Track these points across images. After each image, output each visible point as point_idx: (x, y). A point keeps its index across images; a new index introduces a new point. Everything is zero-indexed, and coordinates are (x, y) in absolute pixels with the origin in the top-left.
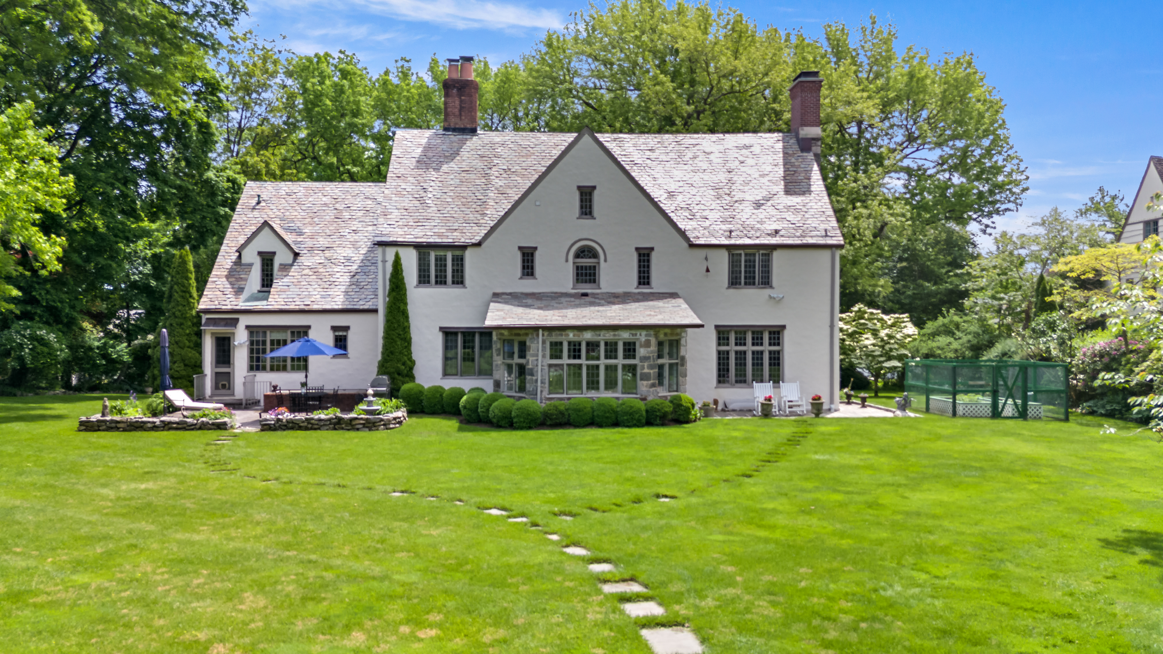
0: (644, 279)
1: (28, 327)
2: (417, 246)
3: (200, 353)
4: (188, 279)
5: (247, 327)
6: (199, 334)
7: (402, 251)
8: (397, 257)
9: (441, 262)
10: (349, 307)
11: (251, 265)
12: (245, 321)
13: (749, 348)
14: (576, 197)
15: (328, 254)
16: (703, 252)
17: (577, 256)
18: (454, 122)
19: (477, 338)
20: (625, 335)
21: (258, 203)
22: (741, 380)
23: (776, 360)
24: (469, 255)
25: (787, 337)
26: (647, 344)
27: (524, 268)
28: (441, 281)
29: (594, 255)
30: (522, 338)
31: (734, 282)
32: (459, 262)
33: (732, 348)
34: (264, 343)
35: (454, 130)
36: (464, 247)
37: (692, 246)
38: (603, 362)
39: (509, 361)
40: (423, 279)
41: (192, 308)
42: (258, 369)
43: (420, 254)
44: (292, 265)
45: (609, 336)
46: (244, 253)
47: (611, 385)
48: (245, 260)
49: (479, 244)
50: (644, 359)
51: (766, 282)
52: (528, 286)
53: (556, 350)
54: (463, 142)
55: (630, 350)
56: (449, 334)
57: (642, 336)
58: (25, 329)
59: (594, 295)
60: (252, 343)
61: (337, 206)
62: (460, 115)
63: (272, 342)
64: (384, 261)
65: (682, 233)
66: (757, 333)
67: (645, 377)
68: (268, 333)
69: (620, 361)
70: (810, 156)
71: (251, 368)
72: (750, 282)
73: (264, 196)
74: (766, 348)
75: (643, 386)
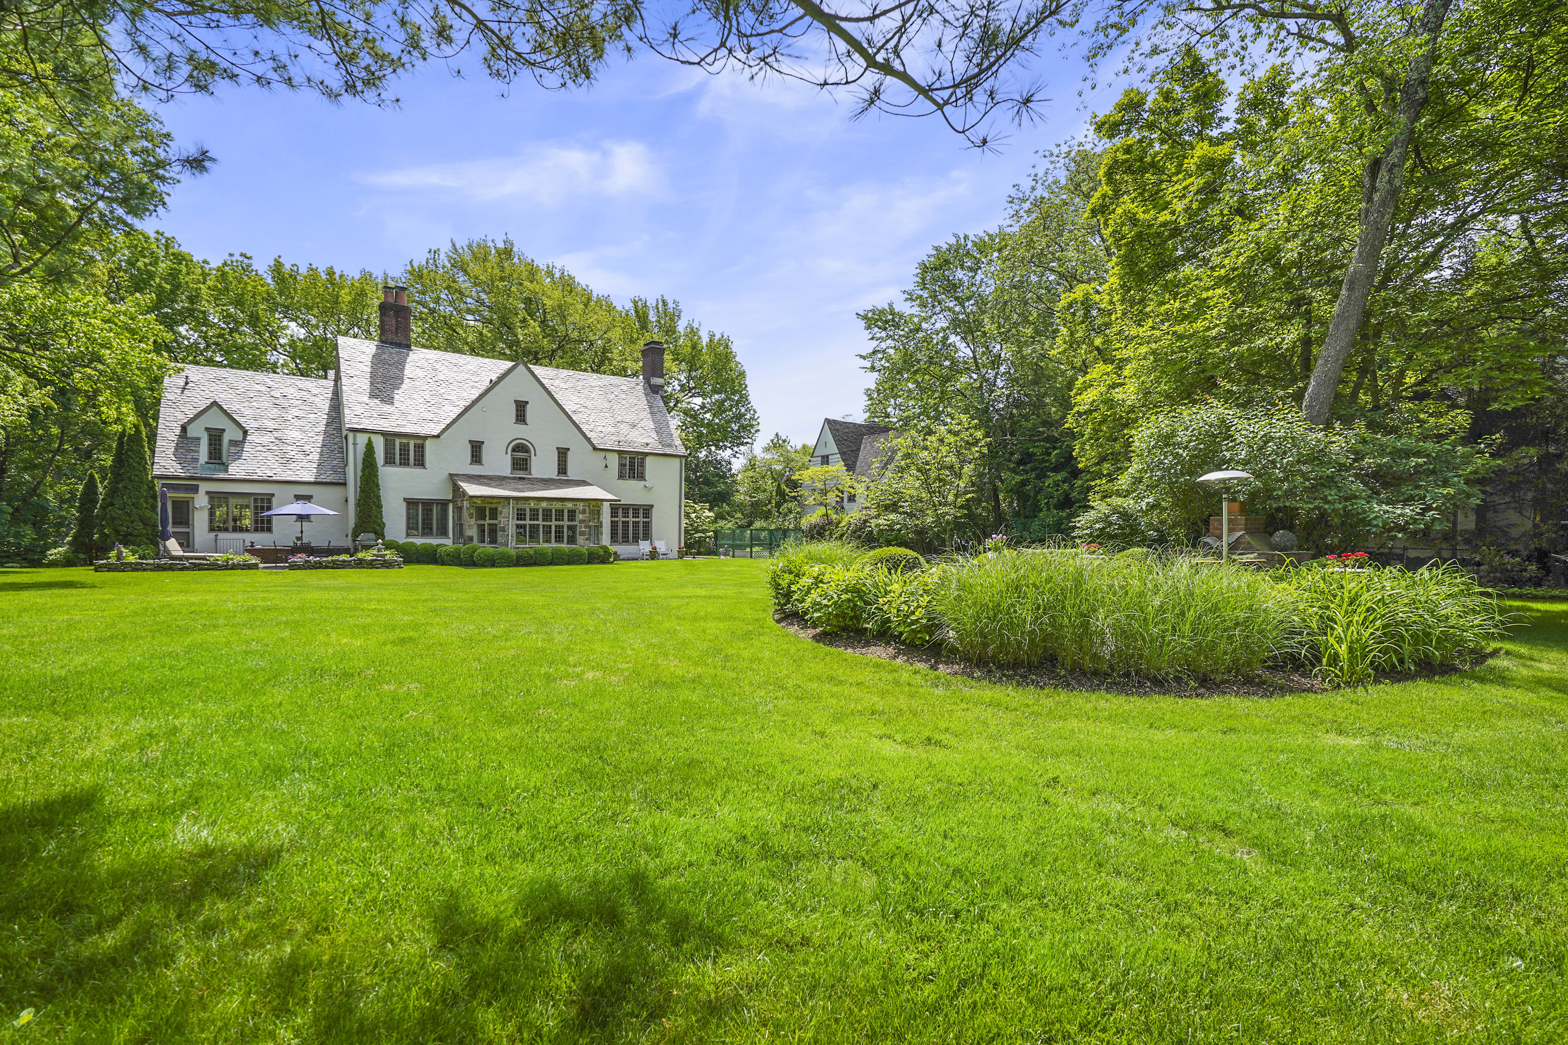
0: (562, 469)
2: (384, 434)
5: (208, 493)
7: (374, 438)
8: (369, 441)
9: (404, 449)
10: (312, 480)
11: (198, 439)
12: (204, 487)
13: (631, 519)
14: (513, 408)
15: (276, 434)
16: (603, 454)
17: (514, 450)
18: (390, 337)
19: (435, 508)
20: (570, 505)
21: (187, 383)
22: (626, 540)
23: (647, 526)
24: (428, 443)
25: (655, 513)
26: (584, 512)
27: (472, 456)
28: (404, 462)
29: (527, 451)
30: (493, 506)
31: (621, 476)
32: (420, 449)
33: (621, 519)
34: (226, 507)
35: (392, 344)
36: (425, 438)
37: (595, 449)
38: (553, 523)
39: (482, 522)
40: (389, 460)
41: (147, 475)
42: (219, 530)
43: (386, 440)
44: (243, 442)
45: (558, 505)
46: (189, 430)
47: (559, 539)
48: (191, 434)
49: (438, 436)
50: (582, 521)
51: (641, 477)
52: (476, 470)
53: (521, 516)
54: (404, 356)
55: (572, 514)
56: (411, 503)
57: (581, 506)
59: (529, 479)
60: (213, 507)
61: (273, 393)
62: (397, 332)
63: (233, 507)
64: (355, 444)
65: (588, 440)
66: (636, 509)
67: (582, 533)
68: (230, 499)
69: (566, 523)
70: (659, 397)
71: (210, 529)
72: (632, 476)
73: (191, 378)
74: (641, 519)
75: (581, 540)
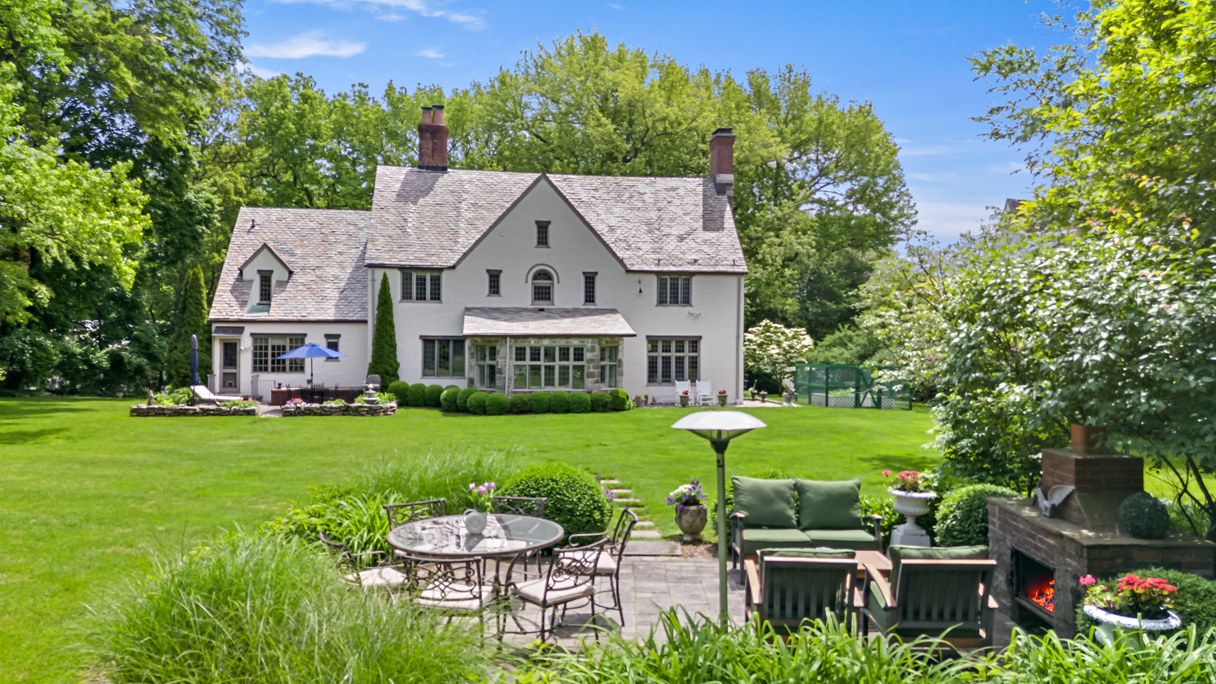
0: (590, 298)
1: (28, 334)
2: (401, 268)
3: (211, 356)
4: (200, 293)
5: (252, 335)
6: (210, 340)
7: (389, 272)
8: (385, 277)
9: (421, 282)
10: (341, 318)
11: (251, 281)
12: (249, 329)
13: (673, 354)
14: (534, 230)
15: (318, 272)
16: (637, 277)
17: (535, 278)
18: (427, 161)
19: (451, 345)
20: (576, 342)
21: (253, 227)
22: (667, 378)
23: (694, 363)
24: (444, 275)
25: (703, 345)
26: (593, 349)
27: (491, 287)
28: (421, 297)
29: (549, 277)
30: (492, 344)
31: (662, 301)
32: (436, 283)
33: (660, 354)
34: (266, 348)
35: (428, 168)
36: (441, 270)
37: (628, 271)
38: (557, 363)
39: (482, 363)
40: (406, 296)
41: (203, 318)
42: (261, 369)
43: (403, 274)
44: (287, 282)
45: (563, 343)
46: (245, 271)
47: (564, 381)
48: (246, 276)
49: (453, 267)
50: (590, 361)
51: (687, 301)
52: (494, 302)
53: (520, 354)
54: (436, 179)
55: (579, 354)
56: (428, 341)
57: (589, 343)
58: (26, 335)
59: (549, 310)
60: (255, 348)
61: (323, 230)
62: (433, 156)
63: (273, 348)
64: (373, 280)
65: (621, 261)
66: (680, 341)
67: (591, 375)
68: (270, 340)
69: (571, 363)
70: (724, 198)
71: (255, 369)
72: (675, 301)
73: (257, 221)
74: (687, 354)
75: (589, 382)
